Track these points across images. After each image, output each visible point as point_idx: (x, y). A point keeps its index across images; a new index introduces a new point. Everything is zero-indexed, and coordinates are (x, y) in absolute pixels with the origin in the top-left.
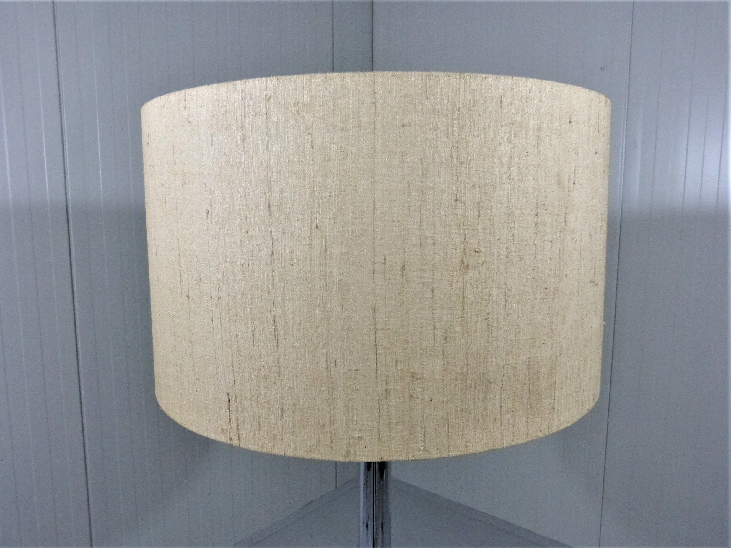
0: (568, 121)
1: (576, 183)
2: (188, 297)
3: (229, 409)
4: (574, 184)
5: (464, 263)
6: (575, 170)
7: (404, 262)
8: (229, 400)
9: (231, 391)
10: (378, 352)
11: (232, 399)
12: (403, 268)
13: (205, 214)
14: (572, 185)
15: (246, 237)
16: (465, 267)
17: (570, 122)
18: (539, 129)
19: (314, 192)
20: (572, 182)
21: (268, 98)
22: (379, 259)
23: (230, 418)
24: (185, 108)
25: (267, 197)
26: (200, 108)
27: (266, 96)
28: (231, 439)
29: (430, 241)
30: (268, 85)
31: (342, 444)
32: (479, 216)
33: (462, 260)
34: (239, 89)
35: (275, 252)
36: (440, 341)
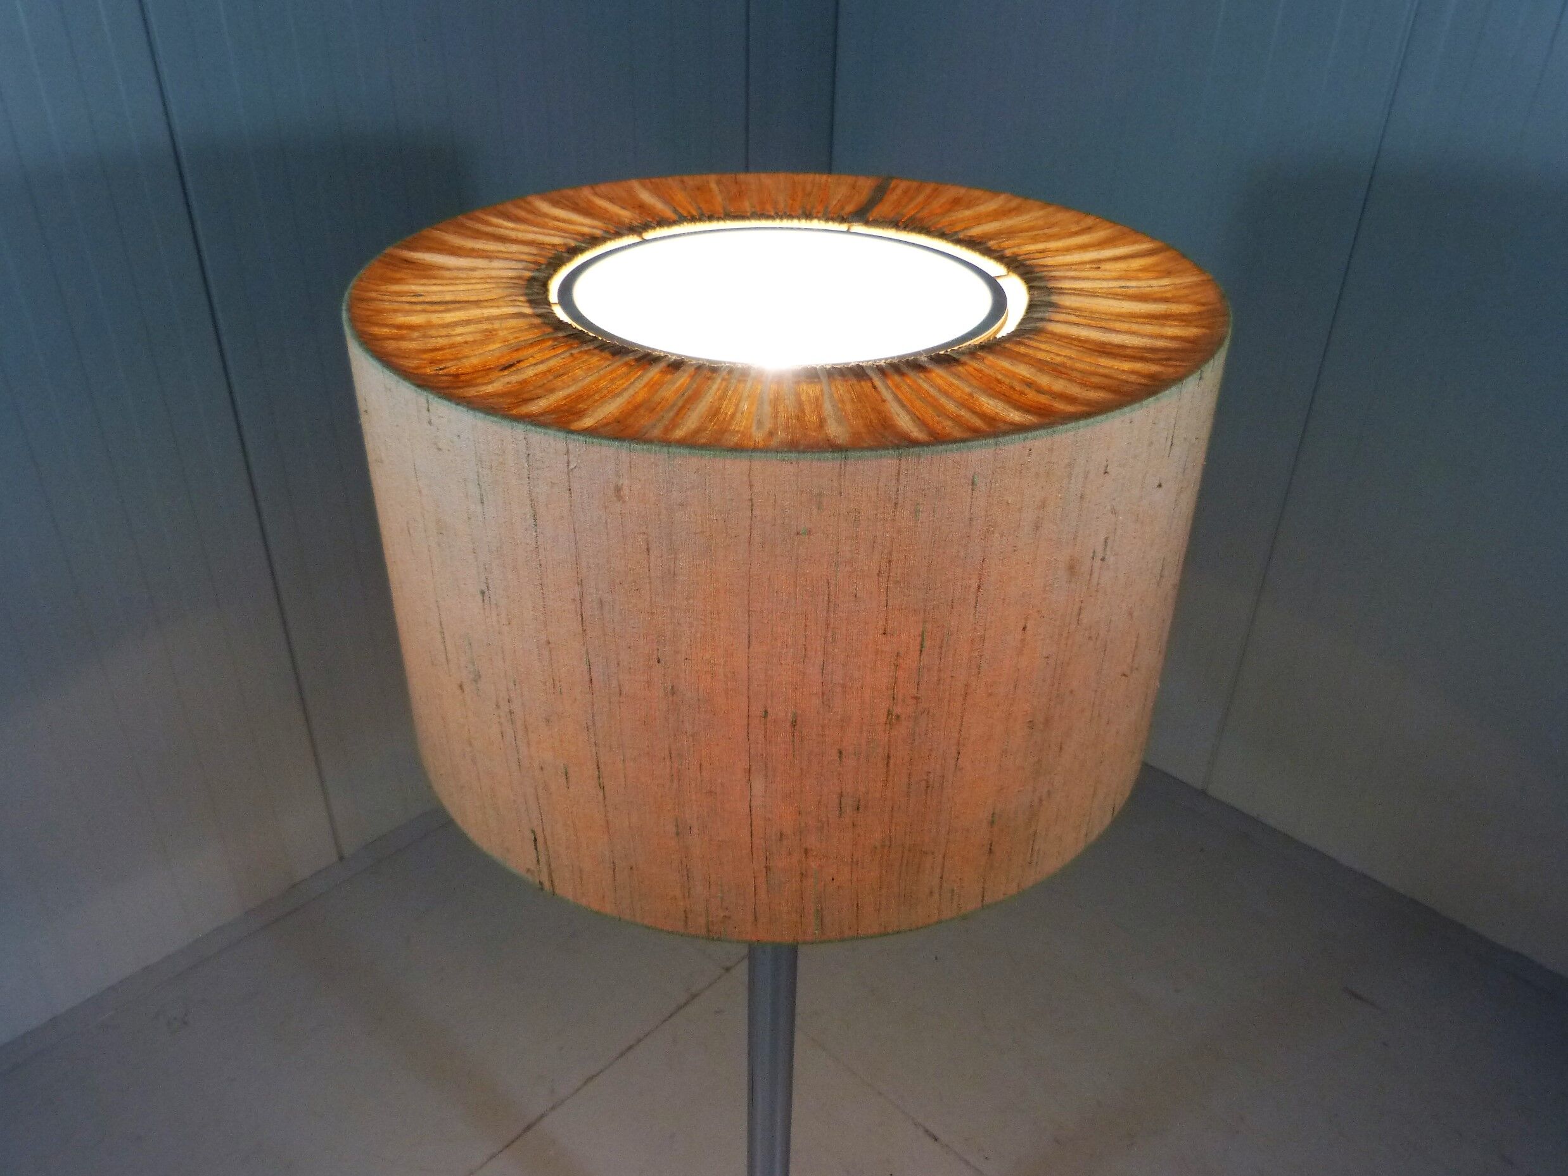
0: (1102, 470)
1: (1108, 557)
2: (461, 686)
3: (536, 849)
4: (1103, 559)
5: (892, 714)
6: (1106, 539)
7: (795, 715)
8: (535, 840)
9: (539, 831)
10: (754, 823)
11: (540, 842)
12: (794, 724)
13: (480, 594)
14: (1097, 563)
15: (547, 648)
16: (893, 719)
17: (1106, 472)
20: (1099, 557)
22: (757, 711)
23: (538, 861)
24: (430, 423)
25: (579, 606)
26: (455, 439)
27: (568, 463)
28: (541, 883)
29: (839, 690)
30: (571, 446)
31: (702, 921)
32: (921, 651)
33: (889, 711)
34: (521, 437)
35: (593, 681)
36: (848, 812)
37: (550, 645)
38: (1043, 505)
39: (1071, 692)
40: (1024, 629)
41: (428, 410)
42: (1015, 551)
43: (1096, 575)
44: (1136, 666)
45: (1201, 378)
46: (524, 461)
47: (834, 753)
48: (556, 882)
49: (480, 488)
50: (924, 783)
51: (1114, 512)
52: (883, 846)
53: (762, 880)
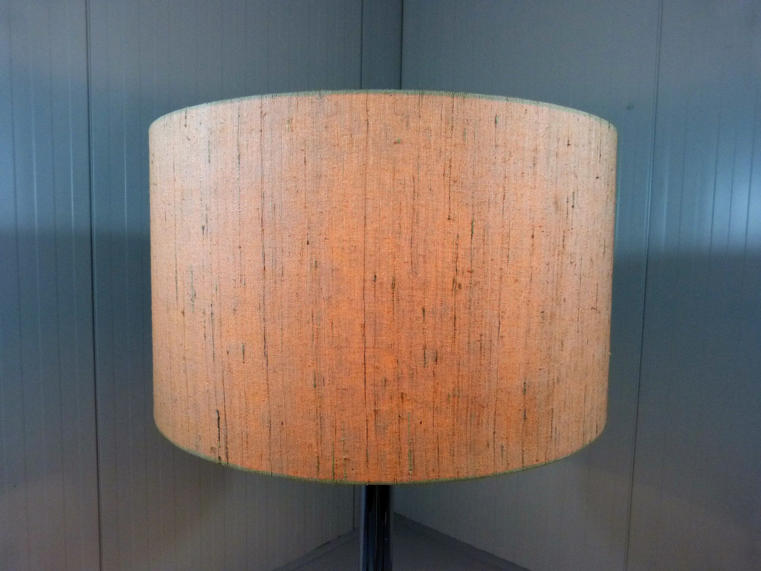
0: (566, 143)
1: (576, 206)
2: (183, 313)
3: (219, 427)
4: (573, 207)
5: (456, 283)
6: (574, 193)
7: (394, 280)
8: (219, 418)
9: (221, 409)
10: (367, 371)
11: (222, 418)
12: (393, 286)
13: (201, 230)
14: (570, 209)
15: (239, 252)
16: (457, 286)
17: (568, 145)
18: (536, 150)
19: (305, 207)
20: (571, 204)
21: (263, 115)
22: (370, 276)
23: (219, 437)
24: (186, 126)
25: (260, 213)
26: (199, 125)
27: (262, 112)
28: (220, 458)
29: (421, 259)
30: (264, 102)
31: (329, 465)
32: (472, 236)
33: (454, 280)
34: (236, 107)
35: (266, 268)
36: (430, 362)
37: (241, 249)
40: (533, 237)
41: (186, 118)
43: (570, 216)
46: (237, 120)
47: (419, 313)
48: (230, 453)
49: (209, 152)
50: (478, 344)
52: (454, 396)
53: (372, 423)
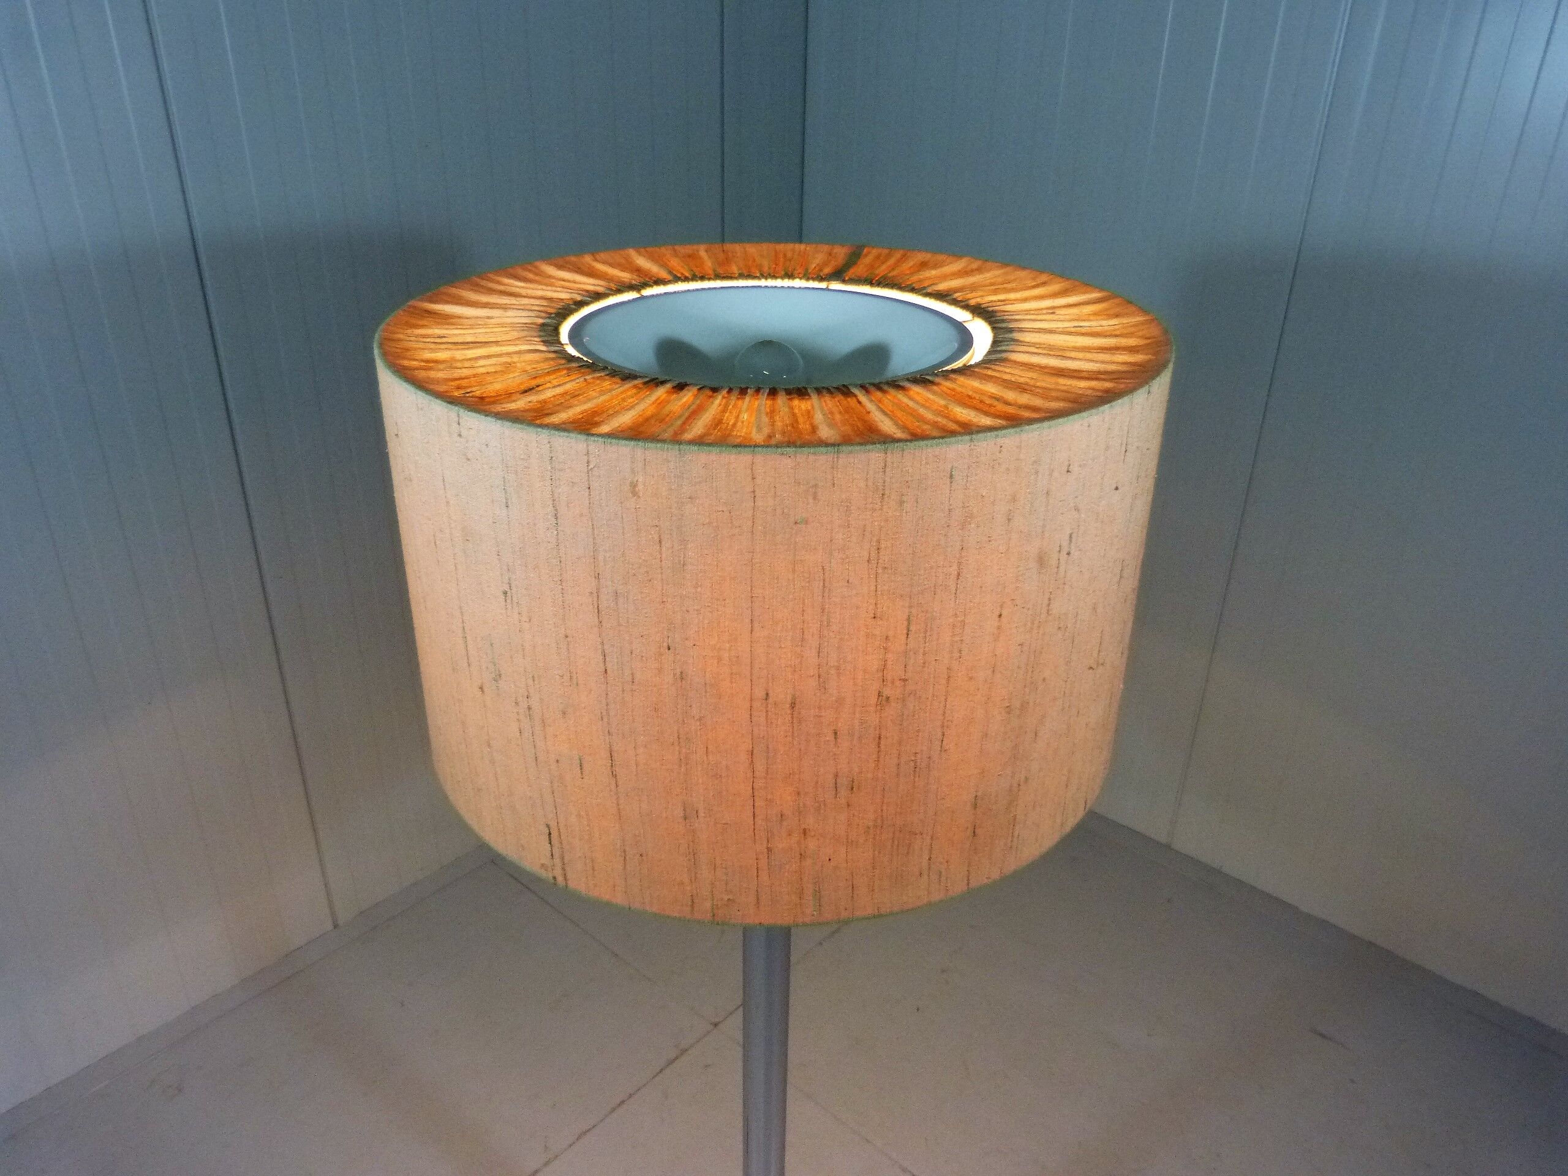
0: (1065, 469)
1: (1072, 552)
2: (481, 688)
3: (550, 843)
4: (1068, 554)
5: (882, 696)
6: (1071, 535)
7: (794, 698)
8: (550, 834)
9: (553, 824)
10: (756, 804)
11: (554, 835)
12: (793, 705)
13: (502, 594)
14: (1064, 558)
15: (565, 642)
16: (883, 700)
17: (1068, 471)
20: (1065, 552)
22: (759, 693)
23: (552, 855)
24: (460, 435)
25: (595, 599)
26: (484, 446)
27: (588, 462)
28: (554, 878)
29: (833, 672)
30: (591, 448)
31: (708, 905)
32: (908, 634)
33: (879, 692)
34: (546, 441)
35: (608, 671)
36: (843, 792)
37: (568, 639)
38: (1014, 499)
39: (1044, 680)
40: (1000, 616)
41: (459, 424)
42: (990, 541)
43: (1062, 569)
44: (1101, 661)
45: (1149, 392)
46: (548, 463)
47: (830, 737)
48: (569, 875)
49: (506, 493)
50: (912, 764)
51: (1077, 509)
52: (875, 826)
53: (763, 862)
